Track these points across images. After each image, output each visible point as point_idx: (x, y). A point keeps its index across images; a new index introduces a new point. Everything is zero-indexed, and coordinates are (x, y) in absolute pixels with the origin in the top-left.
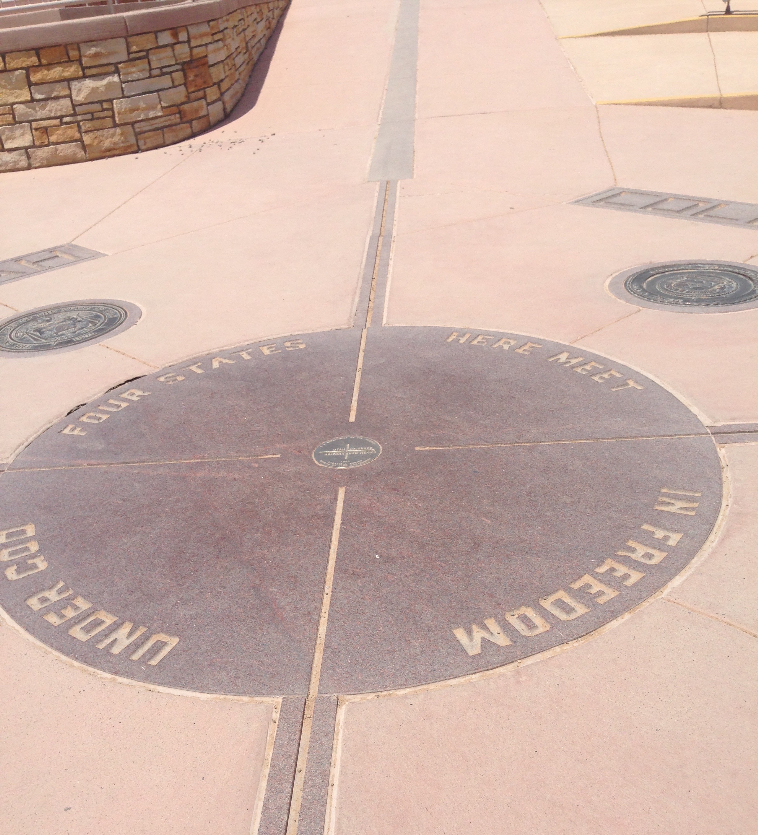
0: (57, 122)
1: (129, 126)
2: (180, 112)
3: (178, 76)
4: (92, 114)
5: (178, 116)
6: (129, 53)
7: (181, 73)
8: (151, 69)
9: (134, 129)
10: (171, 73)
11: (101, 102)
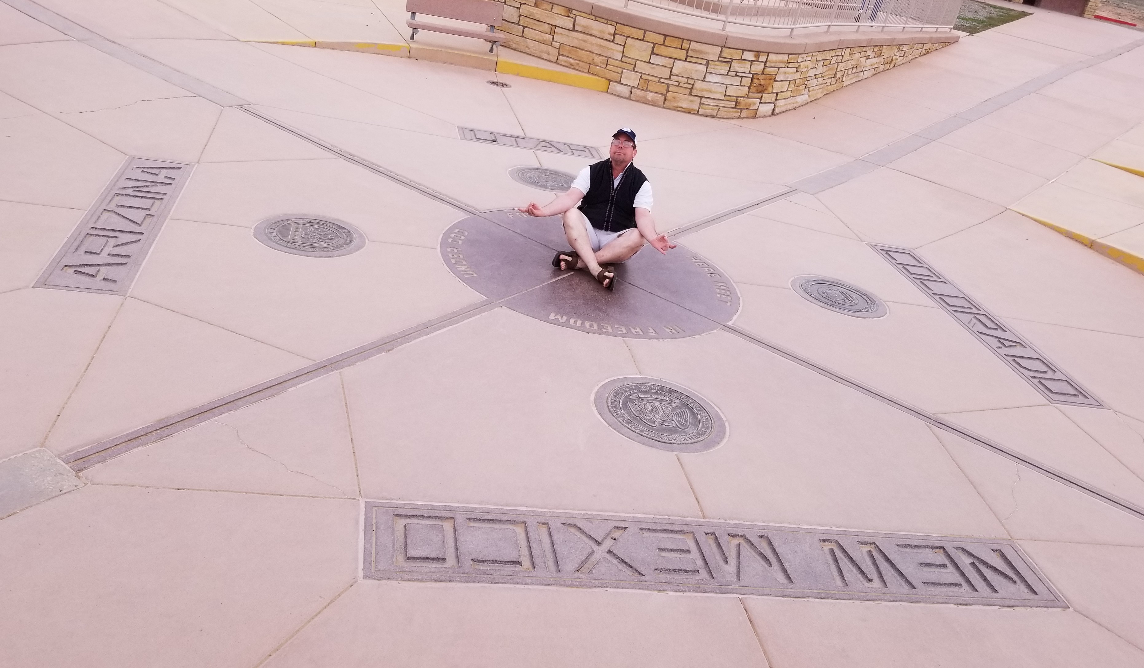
0: (657, 80)
1: (699, 98)
2: (737, 102)
3: (747, 81)
4: (679, 83)
5: (734, 103)
6: (720, 57)
7: (751, 79)
8: (729, 71)
9: (701, 100)
10: (742, 77)
11: (688, 78)
